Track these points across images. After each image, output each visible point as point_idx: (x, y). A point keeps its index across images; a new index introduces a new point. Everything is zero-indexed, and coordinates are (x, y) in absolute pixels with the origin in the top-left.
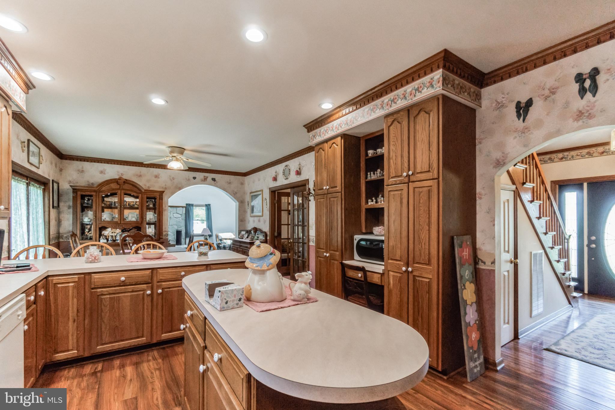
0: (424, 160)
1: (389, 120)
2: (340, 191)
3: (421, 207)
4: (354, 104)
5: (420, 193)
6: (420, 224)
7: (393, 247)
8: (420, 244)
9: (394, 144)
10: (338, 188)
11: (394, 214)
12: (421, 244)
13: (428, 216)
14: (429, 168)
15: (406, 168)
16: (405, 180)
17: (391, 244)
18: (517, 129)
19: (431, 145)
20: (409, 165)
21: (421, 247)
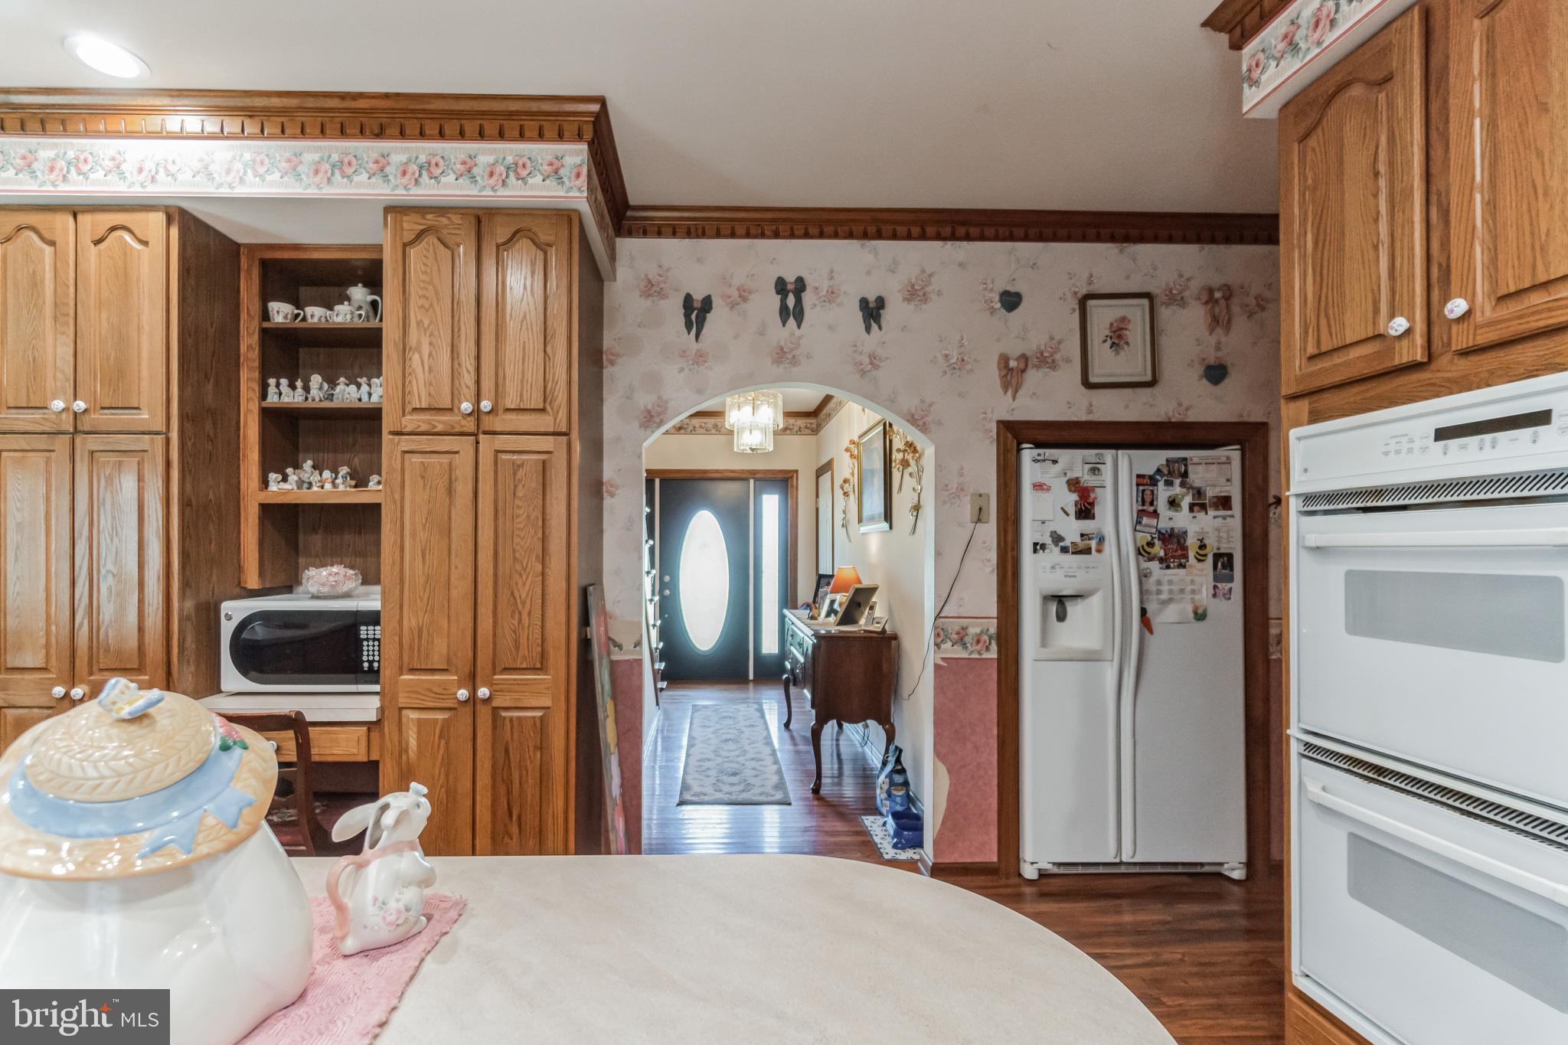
0: (529, 376)
1: (405, 225)
2: (160, 425)
3: (519, 507)
4: (250, 113)
5: (516, 467)
6: (515, 558)
7: (420, 630)
8: (517, 616)
9: (427, 305)
10: (149, 415)
11: (424, 526)
12: (520, 613)
13: (540, 535)
14: (545, 401)
15: (467, 387)
16: (463, 422)
17: (410, 622)
18: (684, 352)
19: (548, 338)
20: (478, 382)
21: (520, 621)
